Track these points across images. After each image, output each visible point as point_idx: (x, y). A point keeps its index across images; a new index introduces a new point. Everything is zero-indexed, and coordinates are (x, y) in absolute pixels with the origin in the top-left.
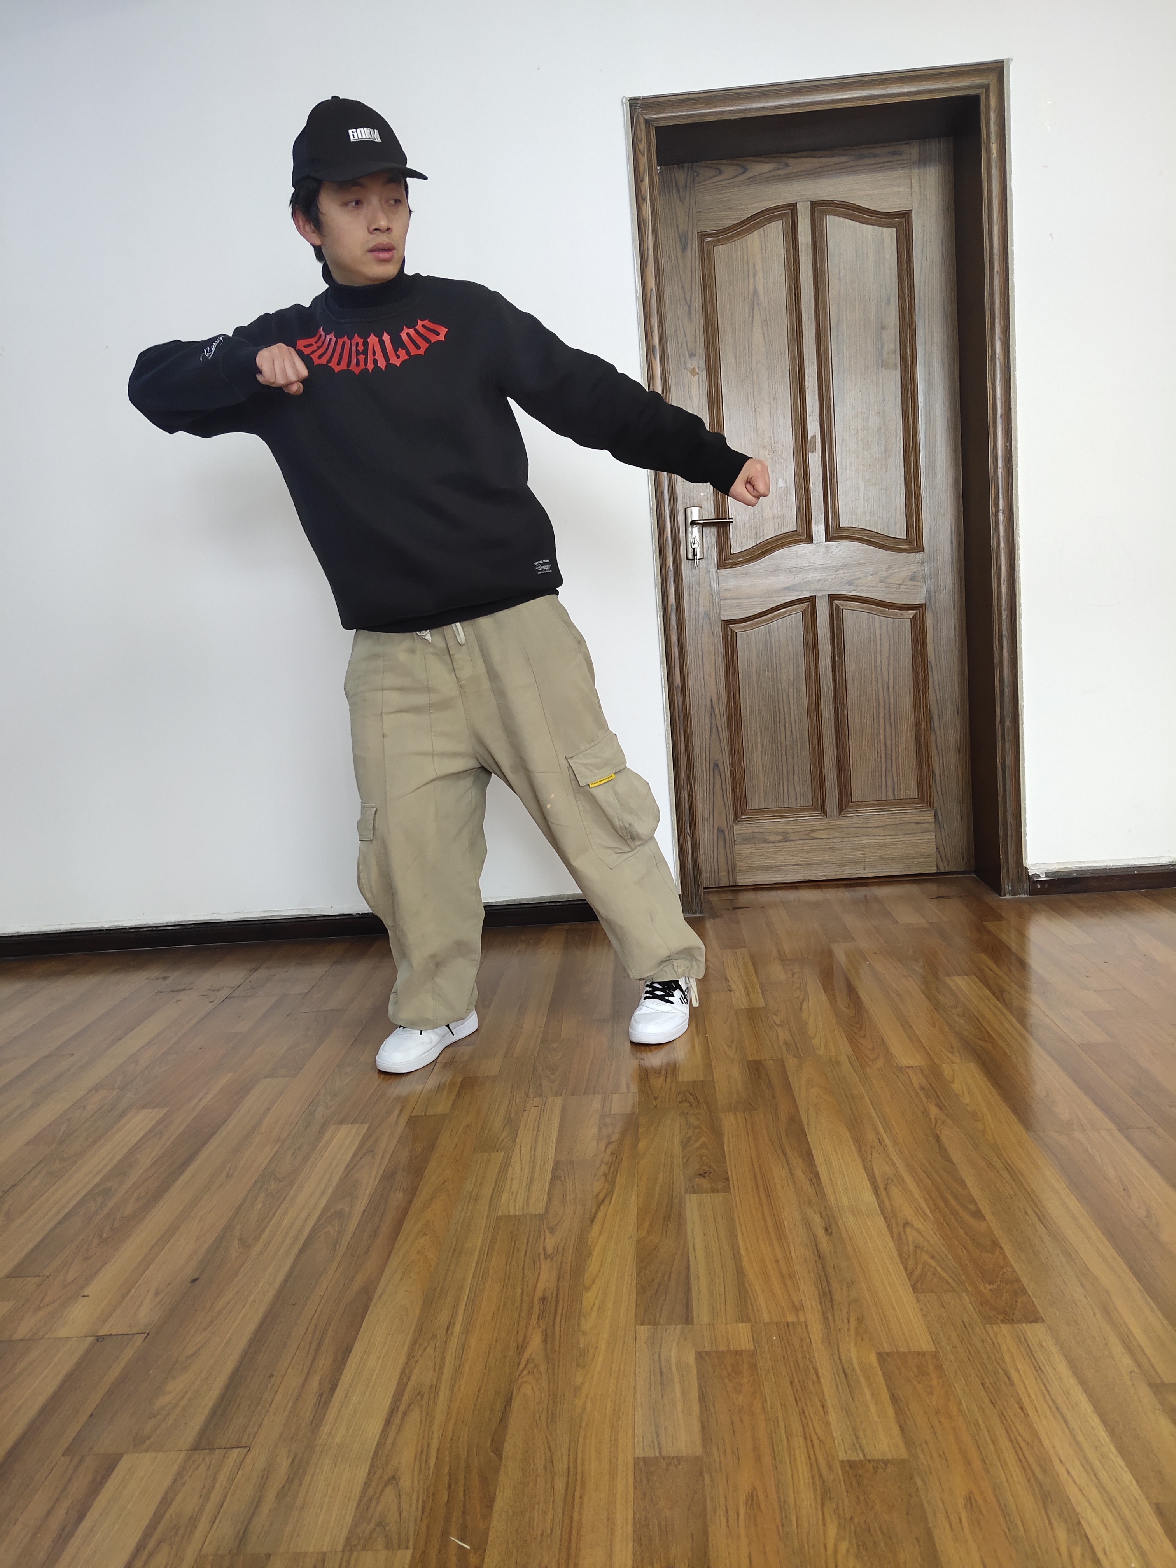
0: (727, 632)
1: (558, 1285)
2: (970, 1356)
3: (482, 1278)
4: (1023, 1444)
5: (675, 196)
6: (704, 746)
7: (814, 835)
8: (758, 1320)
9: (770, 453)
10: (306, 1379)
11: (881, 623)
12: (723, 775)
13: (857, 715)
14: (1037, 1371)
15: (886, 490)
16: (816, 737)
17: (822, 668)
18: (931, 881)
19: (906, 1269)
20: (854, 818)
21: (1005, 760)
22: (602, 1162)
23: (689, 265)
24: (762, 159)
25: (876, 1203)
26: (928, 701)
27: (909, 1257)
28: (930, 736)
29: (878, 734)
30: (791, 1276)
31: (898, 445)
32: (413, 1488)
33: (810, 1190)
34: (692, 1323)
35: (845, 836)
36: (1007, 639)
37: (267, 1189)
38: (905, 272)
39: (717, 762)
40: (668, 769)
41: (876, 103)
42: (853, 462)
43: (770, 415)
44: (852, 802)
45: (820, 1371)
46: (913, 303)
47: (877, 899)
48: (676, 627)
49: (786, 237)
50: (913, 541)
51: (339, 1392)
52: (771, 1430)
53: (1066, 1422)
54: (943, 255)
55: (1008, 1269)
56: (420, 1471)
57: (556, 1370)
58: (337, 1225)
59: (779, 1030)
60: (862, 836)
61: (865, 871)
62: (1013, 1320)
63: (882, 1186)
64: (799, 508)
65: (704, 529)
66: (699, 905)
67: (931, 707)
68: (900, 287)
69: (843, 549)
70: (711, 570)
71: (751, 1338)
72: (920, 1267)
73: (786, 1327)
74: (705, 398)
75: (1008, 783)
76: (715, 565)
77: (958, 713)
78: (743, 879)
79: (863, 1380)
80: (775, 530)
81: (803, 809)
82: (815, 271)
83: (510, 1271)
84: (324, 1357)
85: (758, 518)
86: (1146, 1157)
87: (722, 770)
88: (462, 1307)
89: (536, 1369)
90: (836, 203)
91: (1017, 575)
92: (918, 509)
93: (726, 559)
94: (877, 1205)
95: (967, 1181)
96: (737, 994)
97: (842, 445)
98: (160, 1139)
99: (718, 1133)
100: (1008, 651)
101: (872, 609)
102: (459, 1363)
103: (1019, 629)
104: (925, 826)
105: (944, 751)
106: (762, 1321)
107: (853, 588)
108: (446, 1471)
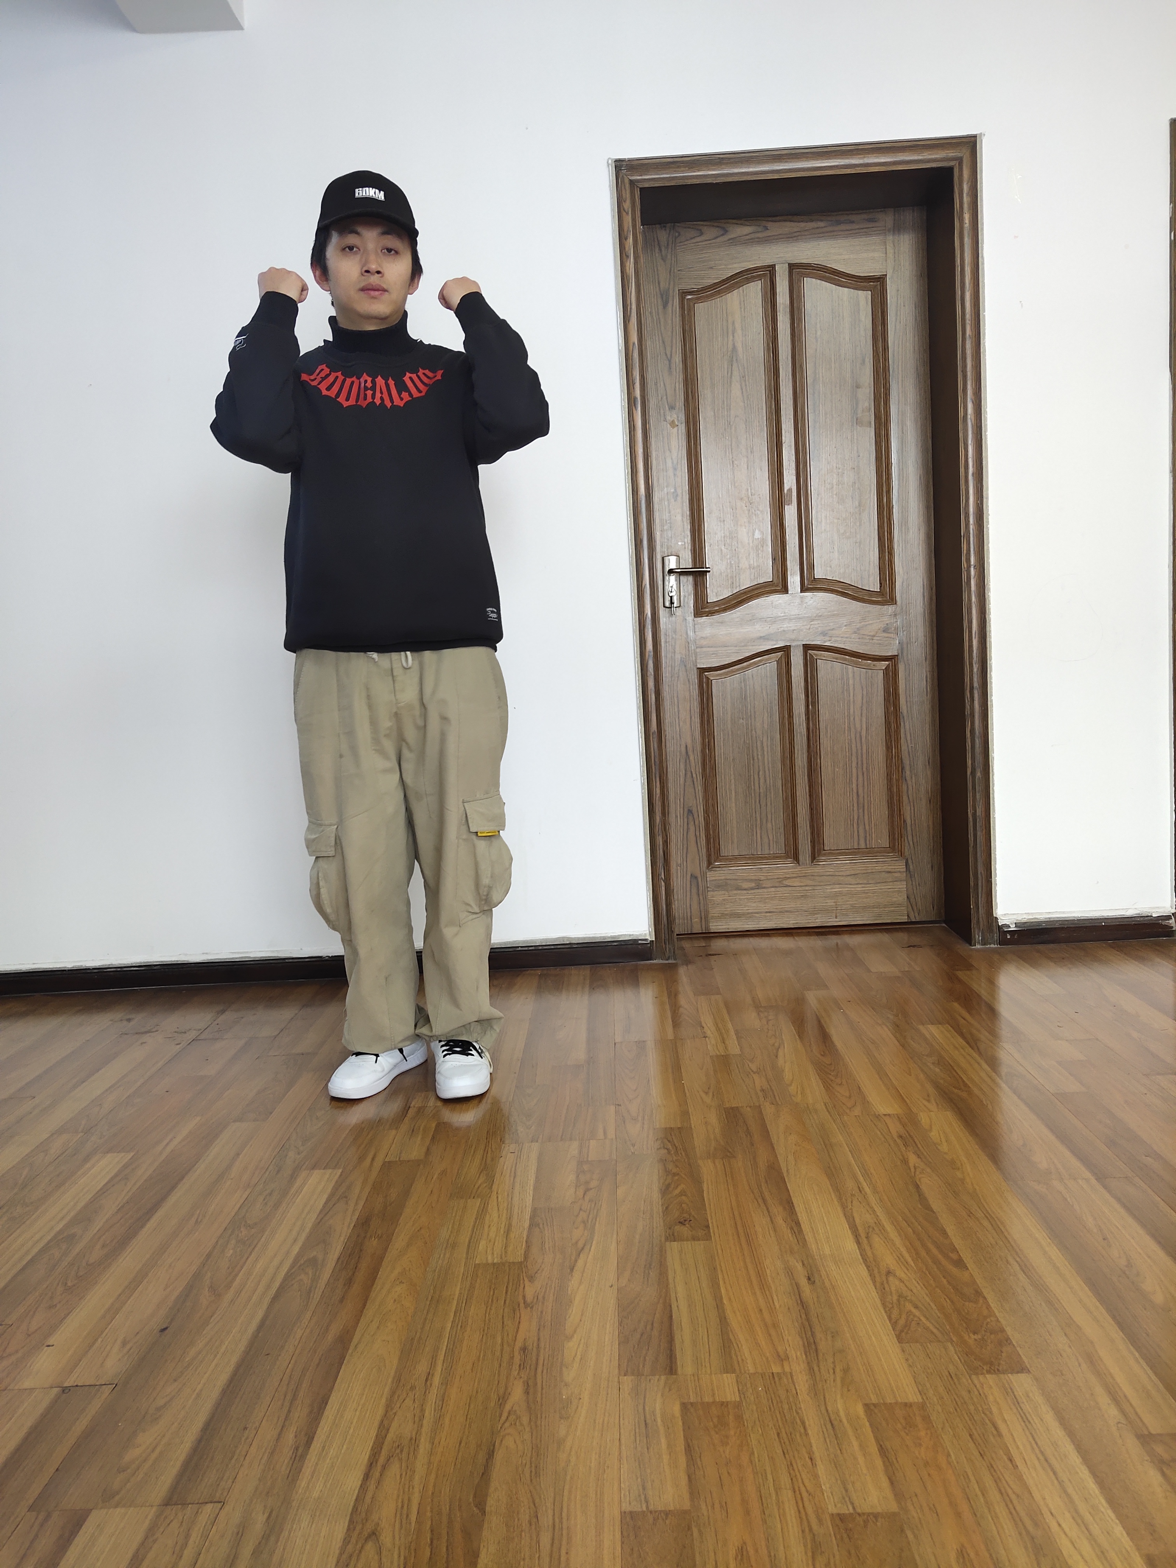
0: (703, 679)
1: (538, 1334)
2: (957, 1407)
3: (461, 1326)
4: (1013, 1497)
5: (657, 255)
6: (679, 791)
7: (786, 882)
8: (742, 1371)
9: (747, 505)
10: (280, 1434)
11: (854, 673)
12: (697, 822)
13: (829, 764)
14: (1024, 1422)
15: (860, 543)
16: (789, 784)
17: (796, 718)
18: (901, 930)
19: (890, 1320)
20: (826, 866)
21: (976, 811)
22: (581, 1209)
23: (670, 322)
24: (742, 222)
25: (858, 1251)
26: (899, 751)
27: (893, 1307)
28: (902, 786)
29: (851, 780)
30: (775, 1326)
31: (872, 500)
32: (394, 1544)
33: (791, 1239)
34: (676, 1374)
35: (818, 884)
36: (978, 691)
37: (238, 1235)
38: (879, 334)
39: (691, 809)
40: (643, 814)
41: (853, 171)
42: (828, 515)
43: (748, 466)
44: (824, 850)
45: (807, 1423)
46: (887, 364)
47: (848, 947)
48: (653, 673)
49: (764, 297)
50: (886, 593)
51: (316, 1445)
52: (759, 1483)
53: (1055, 1473)
54: (916, 319)
55: (992, 1319)
56: (401, 1527)
57: (539, 1423)
58: (310, 1273)
59: (756, 1077)
60: (834, 884)
61: (837, 920)
62: (998, 1370)
63: (863, 1235)
64: (774, 560)
65: (682, 577)
66: (672, 951)
67: (903, 757)
68: (875, 348)
69: (817, 600)
70: (687, 618)
71: (737, 1389)
72: (904, 1316)
73: (771, 1378)
74: (683, 450)
75: (979, 833)
76: (691, 613)
77: (929, 763)
78: (716, 926)
79: (850, 1432)
80: (751, 581)
81: (776, 857)
82: (793, 329)
83: (489, 1320)
84: (299, 1409)
85: (734, 568)
86: (1124, 1206)
87: (696, 816)
88: (441, 1357)
89: (518, 1421)
90: (813, 266)
91: (988, 629)
92: (891, 562)
93: (702, 608)
94: (859, 1253)
95: (948, 1230)
96: (713, 1042)
97: (818, 499)
98: (126, 1185)
99: (697, 1180)
100: (979, 703)
101: (846, 659)
102: (439, 1415)
103: (990, 681)
104: (896, 875)
105: (915, 801)
106: (747, 1372)
107: (827, 638)
108: (428, 1527)
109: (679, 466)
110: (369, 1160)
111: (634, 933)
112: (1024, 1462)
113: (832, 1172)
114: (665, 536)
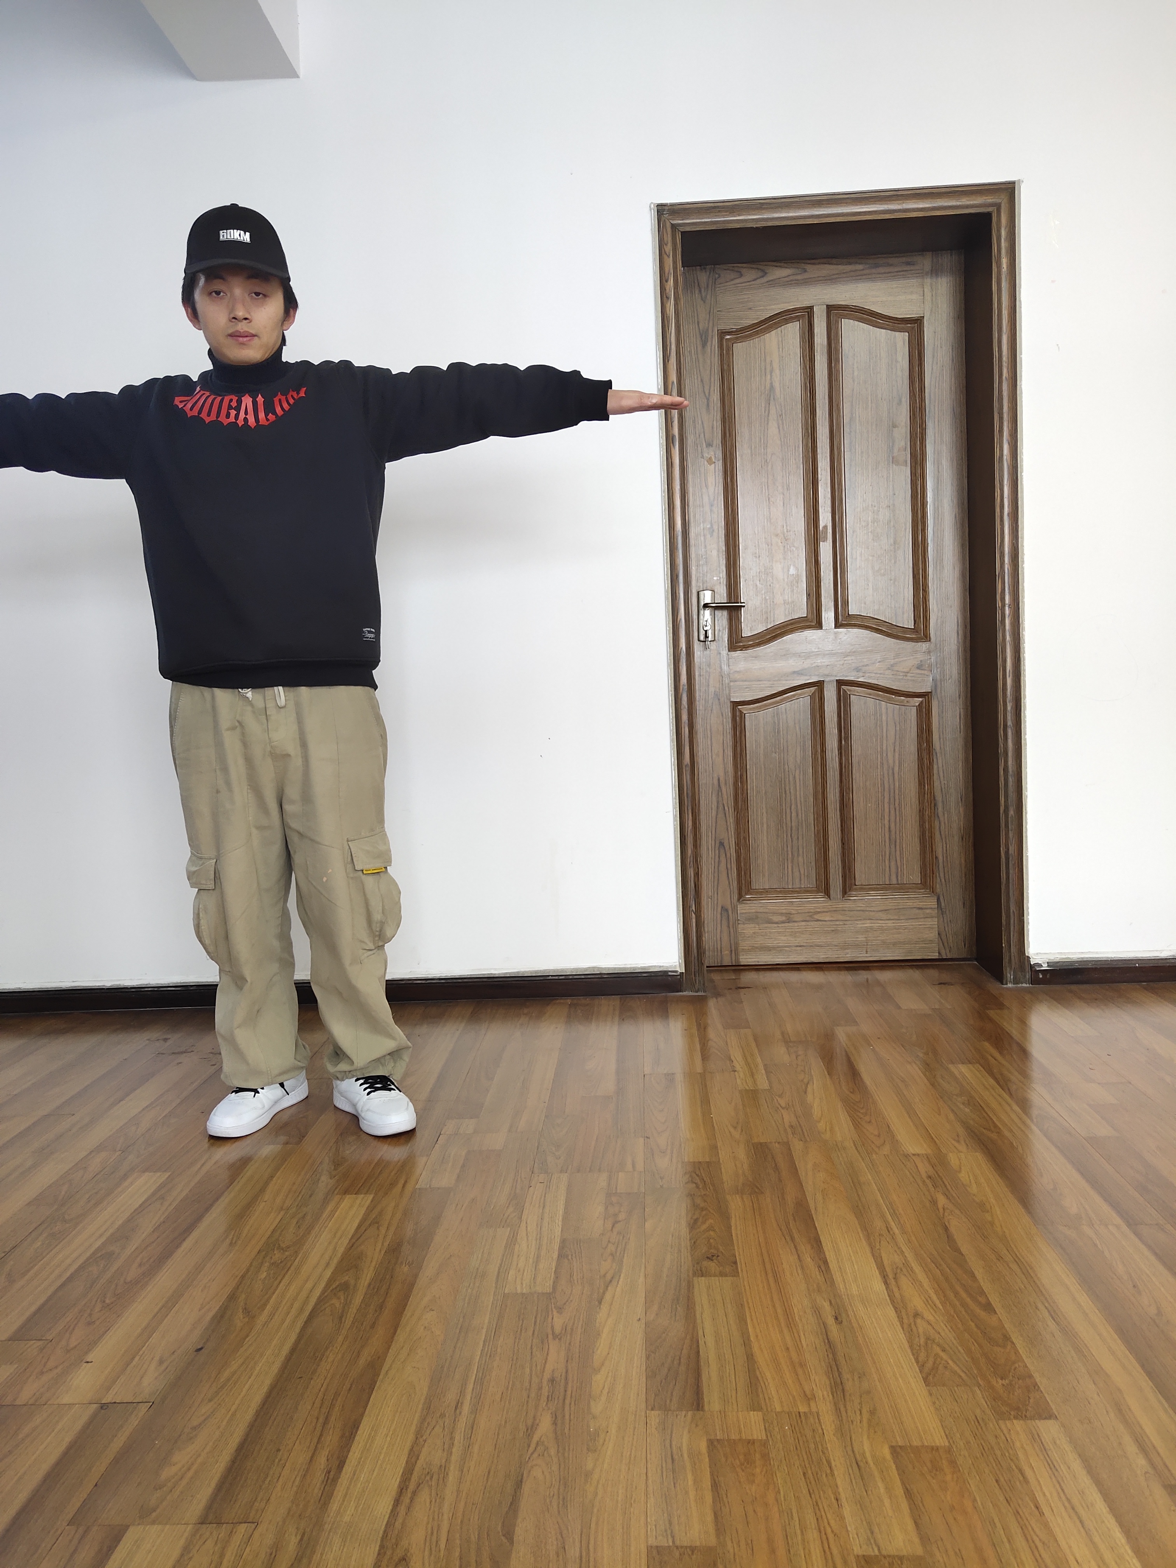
0: (736, 712)
1: (567, 1367)
2: (984, 1452)
3: (490, 1356)
4: (1039, 1545)
5: (697, 296)
6: (711, 824)
7: (817, 917)
8: (769, 1410)
9: (783, 541)
10: (312, 1457)
11: (888, 709)
12: (728, 855)
13: (862, 800)
14: (1051, 1469)
15: (895, 580)
16: (821, 819)
17: (828, 753)
18: (933, 967)
19: (917, 1362)
20: (857, 901)
21: (1008, 849)
22: (609, 1241)
23: (709, 361)
24: (782, 264)
25: (885, 1291)
26: (932, 787)
27: (920, 1349)
28: (934, 822)
29: (883, 816)
30: (802, 1365)
31: (907, 538)
33: (819, 1277)
34: (703, 1410)
35: (848, 918)
36: (1011, 730)
37: (271, 1258)
38: (916, 375)
39: (722, 841)
40: (675, 846)
41: (892, 217)
42: (863, 552)
43: (784, 503)
44: (855, 885)
45: (833, 1464)
46: (923, 403)
47: (878, 983)
48: (686, 707)
49: (802, 337)
50: (921, 630)
51: (348, 1469)
52: (785, 1521)
53: (1081, 1522)
54: (953, 360)
55: (1020, 1364)
56: (431, 1554)
57: (566, 1454)
58: (342, 1297)
59: (784, 1112)
60: (865, 919)
61: (867, 955)
62: (1025, 1416)
63: (891, 1276)
64: (809, 595)
65: (716, 612)
66: (702, 983)
67: (935, 794)
68: (911, 388)
69: (852, 636)
70: (722, 652)
71: (763, 1427)
72: (931, 1359)
73: (798, 1415)
74: (720, 486)
75: (1011, 871)
76: (725, 647)
77: (961, 800)
78: (746, 959)
79: (876, 1474)
80: (786, 616)
81: (807, 891)
82: (830, 370)
83: (518, 1350)
84: (331, 1432)
85: (769, 603)
86: (1155, 1254)
87: (727, 848)
88: (470, 1386)
89: (546, 1452)
90: (851, 308)
91: (1022, 668)
92: (925, 600)
93: (736, 642)
94: (886, 1294)
95: (976, 1273)
96: (742, 1075)
97: (853, 536)
98: (162, 1204)
99: (725, 1216)
100: (1012, 741)
101: (878, 696)
102: (468, 1444)
103: (1024, 720)
104: (928, 911)
105: (947, 838)
106: (774, 1410)
107: (861, 674)
108: (457, 1554)
109: (715, 502)
110: (400, 1185)
111: (664, 965)
112: (1050, 1510)
113: (860, 1210)
114: (701, 571)
